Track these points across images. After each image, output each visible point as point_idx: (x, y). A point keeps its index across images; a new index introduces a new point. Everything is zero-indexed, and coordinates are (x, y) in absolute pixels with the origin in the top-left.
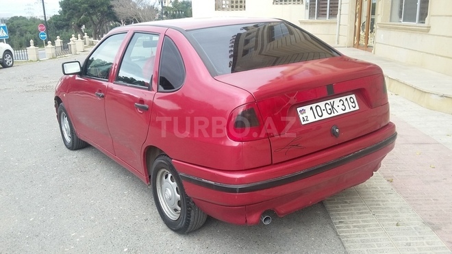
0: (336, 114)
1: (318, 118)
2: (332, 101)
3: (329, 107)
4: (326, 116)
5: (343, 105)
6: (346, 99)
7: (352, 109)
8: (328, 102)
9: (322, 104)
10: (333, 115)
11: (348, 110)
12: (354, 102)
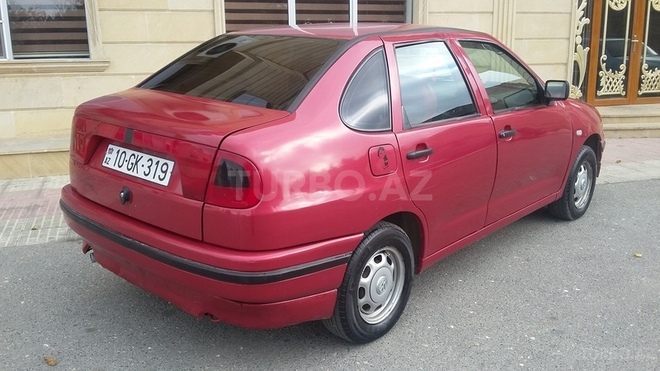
0: (134, 174)
1: (116, 168)
2: (141, 154)
3: (133, 160)
4: (124, 170)
5: (149, 167)
6: (158, 163)
7: (157, 180)
8: (136, 153)
9: (129, 152)
10: (130, 173)
11: (149, 178)
12: (165, 172)
